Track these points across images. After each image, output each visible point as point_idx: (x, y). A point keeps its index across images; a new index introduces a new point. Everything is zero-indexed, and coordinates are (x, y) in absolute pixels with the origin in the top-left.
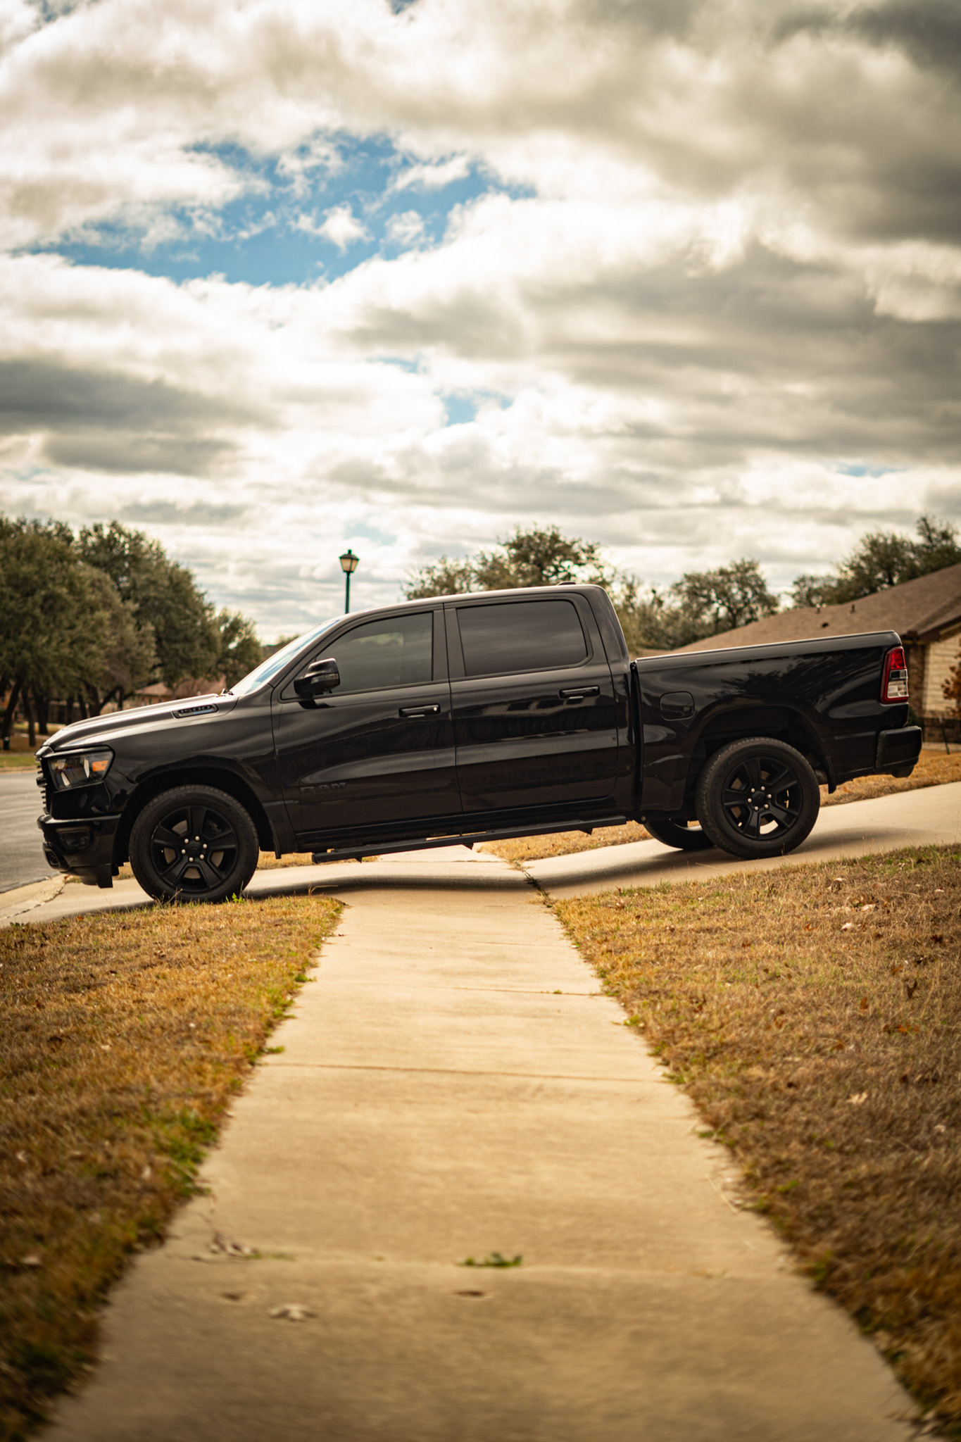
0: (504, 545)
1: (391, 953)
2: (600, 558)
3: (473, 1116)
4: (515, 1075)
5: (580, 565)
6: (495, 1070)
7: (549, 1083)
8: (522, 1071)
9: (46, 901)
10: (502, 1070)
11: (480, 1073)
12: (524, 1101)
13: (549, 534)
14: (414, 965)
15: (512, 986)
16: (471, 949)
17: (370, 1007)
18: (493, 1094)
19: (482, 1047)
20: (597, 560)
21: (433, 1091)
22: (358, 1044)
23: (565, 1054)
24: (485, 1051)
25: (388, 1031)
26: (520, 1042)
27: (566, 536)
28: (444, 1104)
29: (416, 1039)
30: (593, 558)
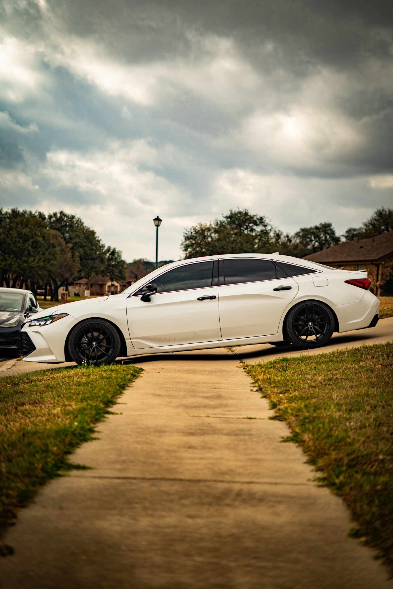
0: (225, 217)
1: (159, 395)
2: (265, 222)
3: (190, 521)
4: (223, 482)
5: (257, 225)
6: (209, 478)
7: (245, 487)
8: (227, 478)
9: (7, 369)
10: (214, 478)
11: (199, 481)
12: (228, 505)
13: (244, 212)
14: (170, 403)
15: (224, 415)
16: (203, 392)
17: (138, 430)
18: (207, 500)
19: (202, 458)
20: (264, 223)
21: (165, 498)
22: (123, 458)
23: (255, 463)
24: (204, 462)
25: (146, 447)
26: (227, 454)
27: (251, 213)
28: (171, 510)
29: (162, 453)
30: (262, 222)
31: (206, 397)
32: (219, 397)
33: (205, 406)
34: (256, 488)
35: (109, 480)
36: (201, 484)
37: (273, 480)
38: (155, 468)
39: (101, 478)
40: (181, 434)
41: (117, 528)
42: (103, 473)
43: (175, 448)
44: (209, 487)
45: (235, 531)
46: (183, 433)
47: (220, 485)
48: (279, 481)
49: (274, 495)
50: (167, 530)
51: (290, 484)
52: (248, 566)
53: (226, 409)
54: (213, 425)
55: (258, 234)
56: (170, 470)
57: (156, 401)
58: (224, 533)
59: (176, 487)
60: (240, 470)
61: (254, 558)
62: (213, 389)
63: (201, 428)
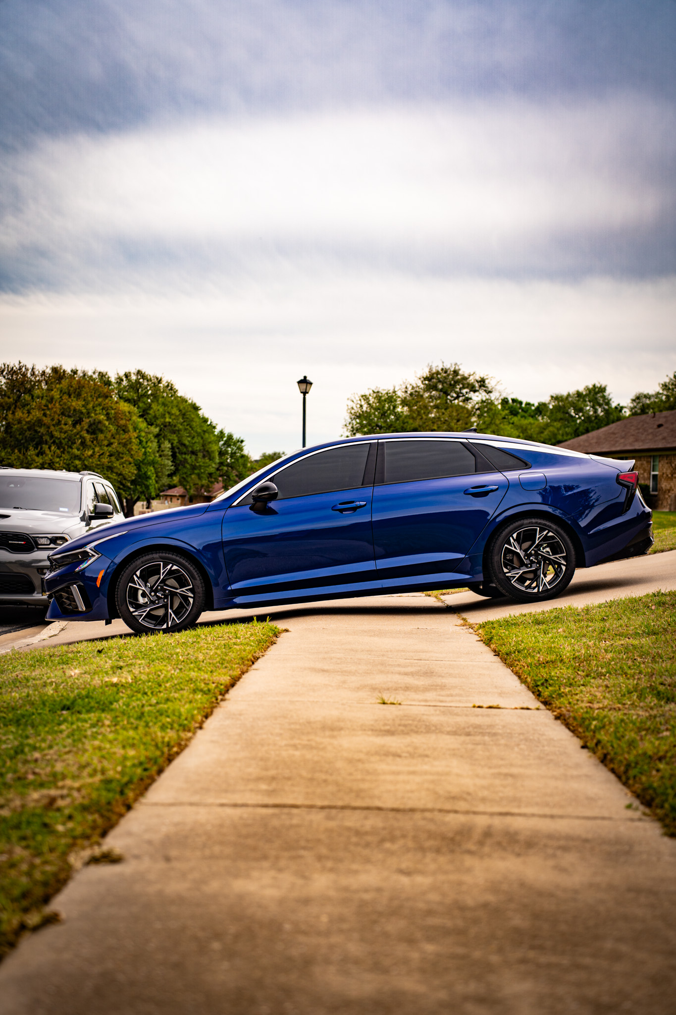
0: (420, 379)
1: (323, 671)
2: (489, 386)
3: (405, 880)
4: (455, 812)
5: (475, 391)
6: (430, 806)
7: (497, 822)
10: (438, 806)
11: (412, 810)
12: (470, 852)
13: (452, 369)
14: (344, 682)
15: (442, 701)
16: (399, 665)
17: (293, 726)
18: (429, 844)
19: (413, 773)
20: (487, 387)
21: (354, 839)
22: (272, 772)
23: (510, 780)
24: (418, 779)
25: (309, 755)
26: (456, 766)
27: (464, 371)
28: (367, 860)
29: (339, 764)
30: (484, 386)
31: (406, 674)
32: (429, 673)
33: (407, 688)
34: (518, 823)
35: (250, 810)
36: (418, 816)
37: (547, 811)
38: (331, 788)
39: (235, 805)
40: (370, 733)
41: (271, 893)
42: (238, 798)
43: (362, 756)
44: (432, 820)
45: (490, 898)
46: (372, 730)
47: (450, 817)
48: (556, 811)
49: (550, 837)
50: (367, 897)
51: (578, 818)
52: (523, 961)
53: (443, 693)
54: (425, 717)
55: (477, 406)
56: (359, 793)
57: (319, 679)
58: (470, 902)
59: (373, 822)
60: (485, 793)
61: (532, 947)
62: (416, 661)
63: (403, 722)
